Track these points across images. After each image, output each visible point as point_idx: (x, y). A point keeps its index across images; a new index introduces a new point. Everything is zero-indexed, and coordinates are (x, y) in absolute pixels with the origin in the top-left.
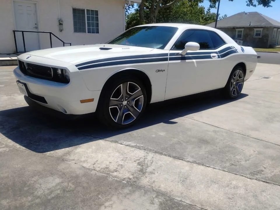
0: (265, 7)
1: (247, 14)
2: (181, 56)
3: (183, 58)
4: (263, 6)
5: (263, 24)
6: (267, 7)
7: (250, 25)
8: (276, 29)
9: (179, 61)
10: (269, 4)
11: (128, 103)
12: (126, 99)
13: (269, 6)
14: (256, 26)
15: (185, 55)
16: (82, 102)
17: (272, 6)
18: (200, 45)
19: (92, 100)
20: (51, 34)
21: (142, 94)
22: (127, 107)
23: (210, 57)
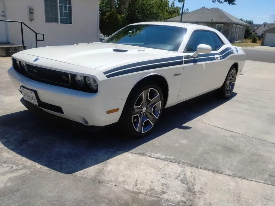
0: (230, 4)
1: (209, 9)
2: (193, 59)
3: (195, 61)
4: (228, 3)
5: (224, 20)
6: (232, 5)
7: (212, 20)
8: (235, 25)
9: (192, 64)
10: (233, 2)
11: (147, 109)
12: (146, 105)
13: (233, 4)
14: (217, 22)
15: (196, 58)
16: (109, 112)
17: (236, 4)
18: (211, 47)
19: (117, 110)
20: (22, 24)
21: (160, 100)
22: (146, 114)
23: (214, 59)
